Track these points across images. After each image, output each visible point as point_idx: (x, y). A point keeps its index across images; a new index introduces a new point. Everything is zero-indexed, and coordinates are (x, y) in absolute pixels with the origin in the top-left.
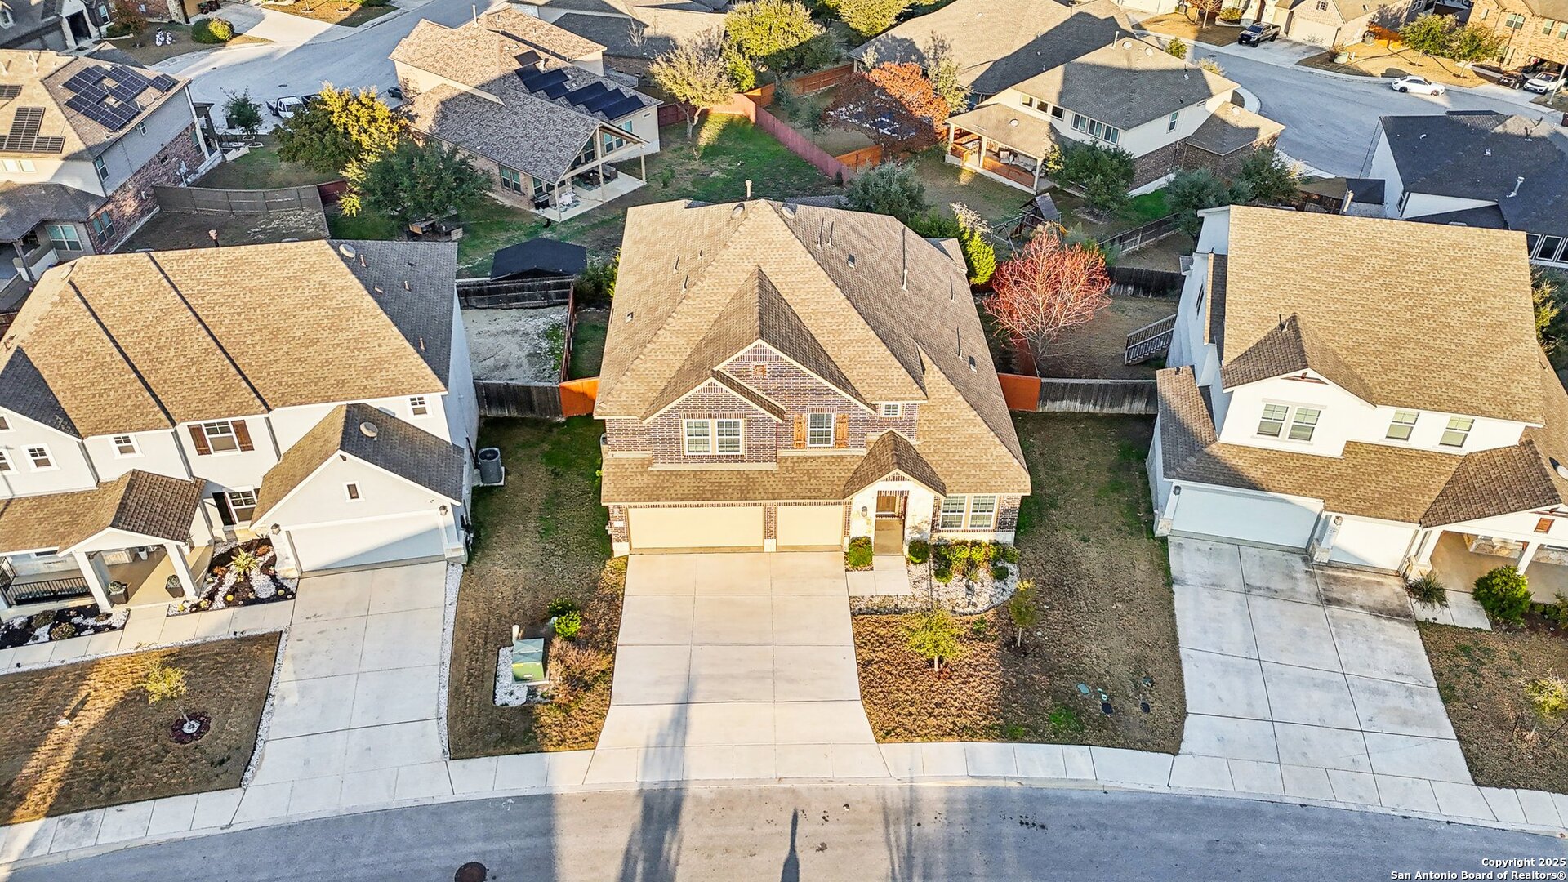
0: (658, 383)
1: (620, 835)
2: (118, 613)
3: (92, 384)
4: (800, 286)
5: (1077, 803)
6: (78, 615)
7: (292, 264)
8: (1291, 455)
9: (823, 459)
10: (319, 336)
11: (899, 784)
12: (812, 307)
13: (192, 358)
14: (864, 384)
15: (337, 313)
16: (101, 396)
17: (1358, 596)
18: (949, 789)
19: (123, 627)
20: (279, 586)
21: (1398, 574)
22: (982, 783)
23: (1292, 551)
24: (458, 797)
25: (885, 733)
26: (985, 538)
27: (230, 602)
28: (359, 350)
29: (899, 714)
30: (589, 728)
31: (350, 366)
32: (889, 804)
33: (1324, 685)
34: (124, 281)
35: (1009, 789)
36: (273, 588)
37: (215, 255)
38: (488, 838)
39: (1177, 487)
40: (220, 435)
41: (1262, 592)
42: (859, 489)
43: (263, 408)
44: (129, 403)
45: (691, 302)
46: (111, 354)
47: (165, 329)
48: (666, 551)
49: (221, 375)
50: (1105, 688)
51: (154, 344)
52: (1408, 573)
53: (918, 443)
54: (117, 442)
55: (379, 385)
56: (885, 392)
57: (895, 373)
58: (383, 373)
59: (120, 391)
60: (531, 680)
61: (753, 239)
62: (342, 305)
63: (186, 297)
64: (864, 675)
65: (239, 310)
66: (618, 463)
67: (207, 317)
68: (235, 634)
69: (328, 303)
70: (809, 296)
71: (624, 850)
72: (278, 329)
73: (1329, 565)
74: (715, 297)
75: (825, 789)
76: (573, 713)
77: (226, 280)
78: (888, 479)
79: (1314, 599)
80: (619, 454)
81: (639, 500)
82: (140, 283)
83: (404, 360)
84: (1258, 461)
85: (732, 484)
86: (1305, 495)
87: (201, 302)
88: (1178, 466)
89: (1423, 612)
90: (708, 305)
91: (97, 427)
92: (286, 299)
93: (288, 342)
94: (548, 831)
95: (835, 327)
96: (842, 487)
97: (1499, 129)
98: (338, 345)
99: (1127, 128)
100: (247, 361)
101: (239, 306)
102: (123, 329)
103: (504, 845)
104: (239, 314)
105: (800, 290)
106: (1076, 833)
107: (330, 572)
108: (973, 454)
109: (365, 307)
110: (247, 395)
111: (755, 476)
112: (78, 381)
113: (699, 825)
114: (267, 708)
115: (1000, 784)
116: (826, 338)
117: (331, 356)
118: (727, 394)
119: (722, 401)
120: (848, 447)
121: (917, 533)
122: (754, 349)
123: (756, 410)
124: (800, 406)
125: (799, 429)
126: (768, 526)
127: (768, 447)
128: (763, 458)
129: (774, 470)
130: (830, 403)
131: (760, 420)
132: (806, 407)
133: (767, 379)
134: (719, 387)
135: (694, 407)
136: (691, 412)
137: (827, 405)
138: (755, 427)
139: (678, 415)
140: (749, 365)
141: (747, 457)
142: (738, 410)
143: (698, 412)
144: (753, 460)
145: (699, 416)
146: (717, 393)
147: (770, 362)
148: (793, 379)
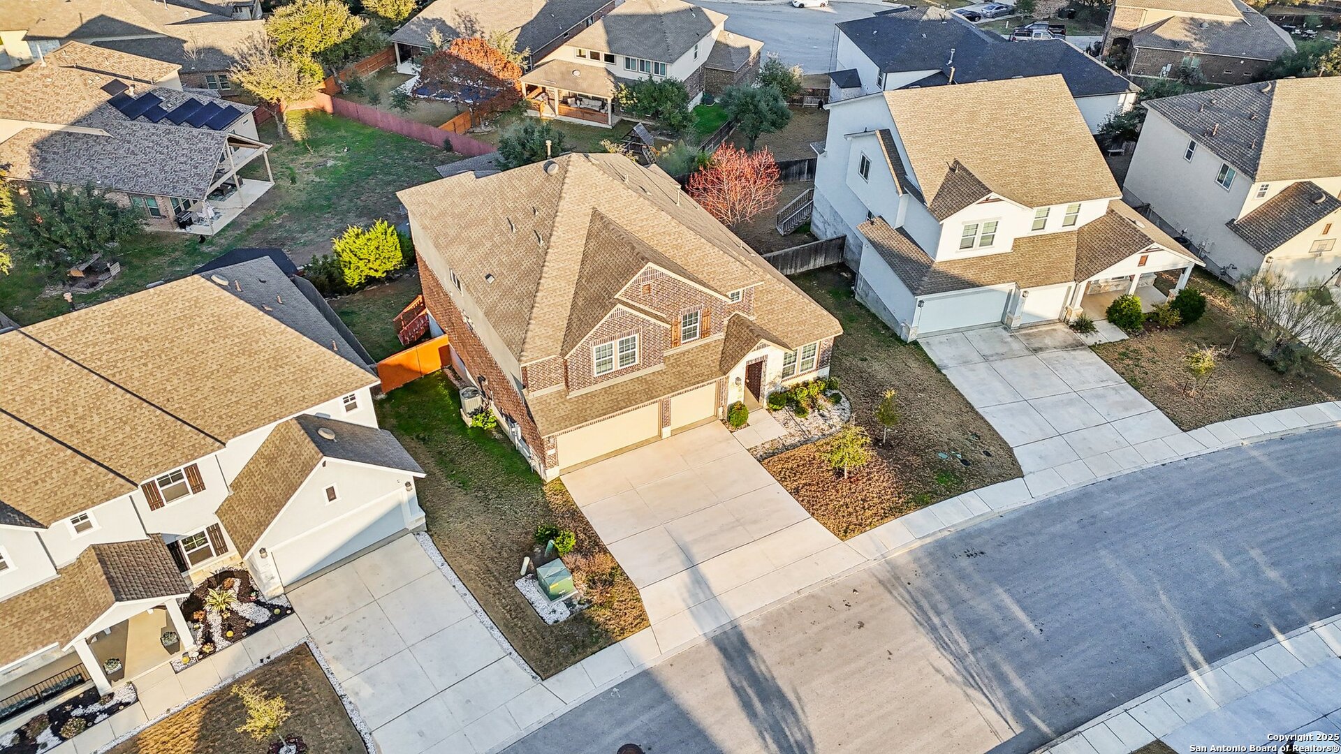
0: (561, 323)
1: (718, 678)
2: (121, 691)
3: (28, 472)
4: (634, 216)
5: (989, 531)
6: (76, 707)
7: (175, 304)
8: (982, 257)
9: (695, 350)
10: (237, 364)
11: (875, 563)
12: (651, 231)
13: (121, 419)
14: (715, 281)
15: (243, 338)
16: (44, 481)
17: (1048, 341)
18: (911, 552)
19: (137, 700)
20: (271, 607)
21: (1060, 320)
22: (929, 540)
23: (995, 325)
24: (573, 704)
25: (845, 532)
26: (810, 377)
27: (232, 638)
28: (281, 367)
29: (843, 516)
30: (635, 612)
31: (280, 383)
32: (881, 578)
33: (1071, 402)
34: (7, 364)
35: (945, 538)
36: (268, 613)
37: (90, 315)
38: (620, 723)
39: (921, 302)
40: (173, 484)
41: (995, 358)
42: (735, 364)
43: (218, 444)
44: (78, 479)
45: (556, 250)
46: (33, 438)
47: (77, 398)
48: (587, 463)
49: (160, 425)
50: (955, 450)
51: (72, 417)
52: (1068, 318)
53: (755, 318)
54: (73, 522)
55: (316, 392)
56: (733, 283)
57: (733, 266)
58: (314, 380)
59: (62, 471)
60: (565, 594)
61: (581, 187)
62: (244, 330)
63: (81, 362)
64: (801, 499)
65: (143, 361)
66: (540, 400)
67: (114, 375)
68: (262, 661)
69: (230, 331)
70: (644, 223)
71: (730, 686)
72: (192, 368)
73: (1020, 328)
74: (573, 242)
75: (833, 586)
76: (615, 606)
77: (113, 336)
78: (759, 348)
79: (1027, 352)
80: (538, 393)
81: (571, 425)
82: (26, 361)
83: (328, 364)
84: (967, 267)
85: (637, 389)
86: (1004, 282)
87: (99, 363)
88: (920, 285)
89: (1090, 339)
90: (570, 249)
91: (56, 512)
92: (186, 339)
93: (208, 378)
94: (665, 697)
95: (674, 243)
96: (718, 367)
97: (925, 18)
98: (259, 367)
99: (672, 62)
100: (177, 406)
101: (141, 357)
102: (30, 411)
103: (637, 723)
104: (145, 365)
105: (635, 220)
106: (1003, 549)
107: (310, 579)
108: (795, 315)
109: (267, 326)
110: (195, 437)
111: (652, 378)
112: (10, 474)
113: (768, 646)
114: (348, 707)
115: (939, 536)
116: (672, 253)
117: (257, 379)
118: (628, 314)
119: (623, 322)
120: (710, 335)
121: (773, 387)
122: (643, 273)
123: (648, 323)
124: (676, 311)
125: (676, 330)
126: (664, 416)
127: (657, 351)
128: (654, 362)
129: (663, 369)
130: (698, 302)
131: (652, 330)
132: (680, 310)
133: (653, 295)
134: (622, 310)
135: (602, 333)
136: (600, 339)
137: (696, 304)
138: (648, 338)
139: (589, 344)
140: (639, 287)
141: (642, 365)
142: (636, 327)
143: (605, 337)
144: (646, 366)
145: (606, 340)
146: (620, 316)
147: (654, 280)
148: (671, 289)
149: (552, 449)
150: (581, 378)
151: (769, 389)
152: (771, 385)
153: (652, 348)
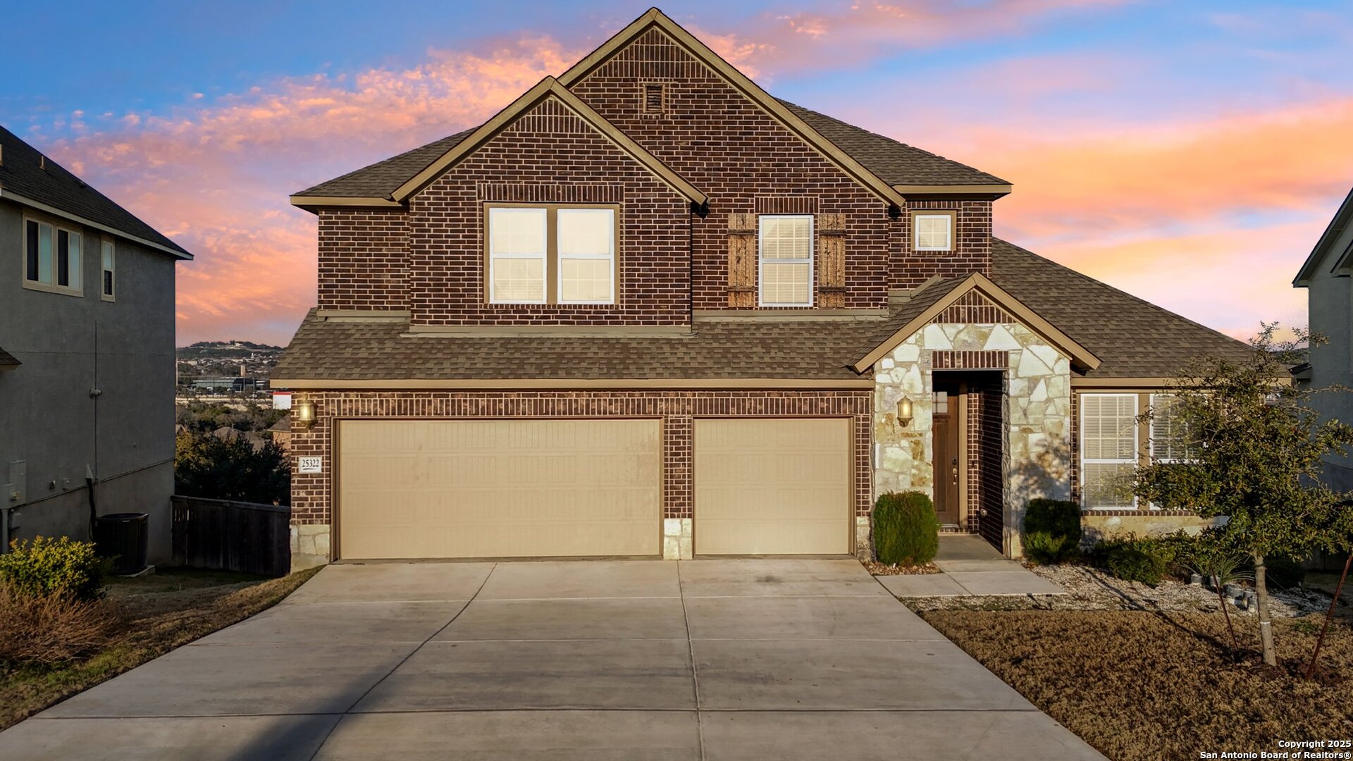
9: (795, 327)
56: (919, 176)
57: (932, 162)
66: (332, 328)
81: (363, 377)
85: (590, 355)
111: (643, 346)
118: (585, 133)
119: (572, 152)
120: (846, 305)
121: (1038, 488)
122: (642, 47)
123: (645, 179)
124: (741, 195)
125: (740, 254)
126: (672, 477)
127: (672, 281)
128: (660, 312)
129: (686, 339)
130: (805, 186)
131: (654, 206)
132: (752, 196)
133: (671, 123)
134: (567, 114)
135: (510, 167)
136: (504, 182)
137: (799, 191)
138: (643, 227)
139: (474, 188)
140: (632, 85)
141: (625, 309)
142: (607, 179)
143: (519, 182)
144: (639, 318)
145: (521, 194)
146: (561, 131)
147: (675, 80)
148: (724, 123)
149: (313, 454)
150: (447, 290)
151: (1025, 492)
152: (1031, 476)
153: (655, 265)
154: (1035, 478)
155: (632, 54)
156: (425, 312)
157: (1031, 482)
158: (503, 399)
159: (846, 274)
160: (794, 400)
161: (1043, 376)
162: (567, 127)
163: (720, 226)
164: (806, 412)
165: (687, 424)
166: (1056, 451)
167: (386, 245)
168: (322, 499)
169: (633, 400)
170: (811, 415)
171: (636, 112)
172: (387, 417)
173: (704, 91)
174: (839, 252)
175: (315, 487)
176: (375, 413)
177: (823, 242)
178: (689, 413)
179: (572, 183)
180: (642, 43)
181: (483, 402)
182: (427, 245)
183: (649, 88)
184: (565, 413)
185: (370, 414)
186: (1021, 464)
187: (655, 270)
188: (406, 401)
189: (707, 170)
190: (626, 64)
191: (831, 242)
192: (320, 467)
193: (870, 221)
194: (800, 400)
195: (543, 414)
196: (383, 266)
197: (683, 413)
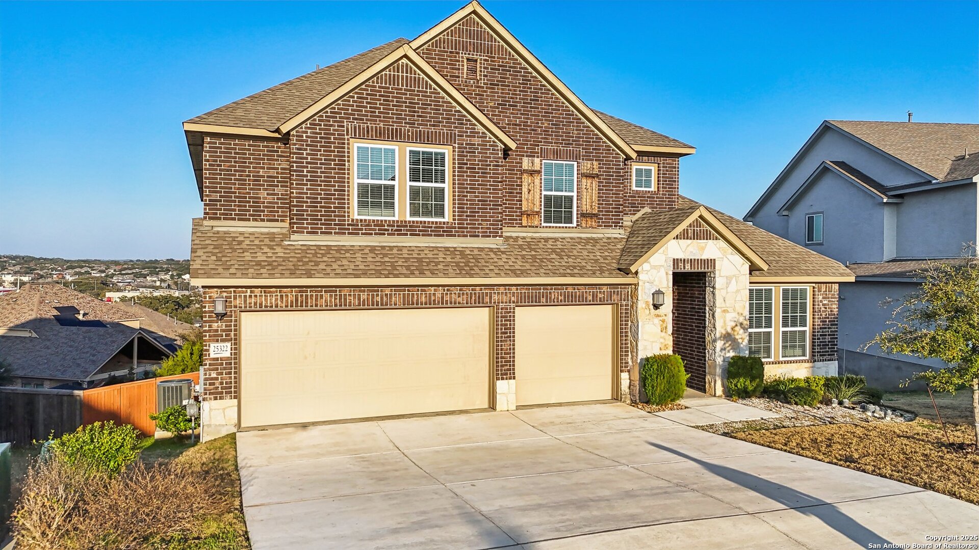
9: (569, 240)
81: (272, 277)
85: (441, 260)
96: (614, 265)
111: (475, 253)
118: (428, 90)
119: (419, 104)
120: (598, 226)
121: (731, 349)
122: (463, 29)
123: (472, 129)
124: (531, 145)
125: (530, 188)
126: (502, 350)
127: (490, 205)
128: (482, 228)
129: (502, 248)
130: (573, 141)
131: (478, 149)
132: (538, 146)
133: (483, 87)
134: (415, 74)
135: (372, 112)
136: (367, 123)
137: (568, 144)
138: (470, 164)
139: (343, 126)
140: (456, 57)
141: (457, 225)
142: (445, 126)
143: (378, 124)
144: (467, 232)
145: (380, 133)
146: (411, 87)
147: (486, 56)
148: (520, 91)
149: (223, 341)
150: (321, 207)
151: (724, 352)
152: (727, 341)
153: (479, 193)
154: (730, 343)
155: (456, 33)
156: (303, 224)
157: (727, 345)
158: (380, 293)
159: (599, 204)
160: (583, 292)
161: (734, 276)
162: (415, 84)
163: (517, 167)
164: (590, 301)
165: (512, 310)
166: (741, 324)
167: (263, 168)
168: (231, 378)
169: (475, 293)
170: (593, 303)
171: (458, 77)
172: (287, 309)
173: (506, 66)
174: (594, 188)
175: (225, 368)
176: (277, 306)
177: (584, 180)
178: (514, 302)
179: (419, 128)
180: (463, 26)
181: (364, 296)
182: (305, 170)
183: (468, 59)
184: (426, 304)
185: (272, 307)
186: (722, 333)
187: (478, 197)
188: (302, 296)
189: (508, 124)
190: (452, 40)
191: (589, 181)
192: (229, 351)
193: (613, 168)
194: (586, 292)
195: (410, 304)
196: (260, 185)
197: (510, 303)
